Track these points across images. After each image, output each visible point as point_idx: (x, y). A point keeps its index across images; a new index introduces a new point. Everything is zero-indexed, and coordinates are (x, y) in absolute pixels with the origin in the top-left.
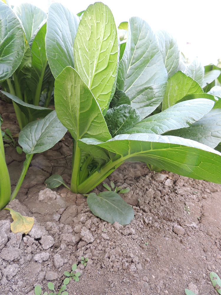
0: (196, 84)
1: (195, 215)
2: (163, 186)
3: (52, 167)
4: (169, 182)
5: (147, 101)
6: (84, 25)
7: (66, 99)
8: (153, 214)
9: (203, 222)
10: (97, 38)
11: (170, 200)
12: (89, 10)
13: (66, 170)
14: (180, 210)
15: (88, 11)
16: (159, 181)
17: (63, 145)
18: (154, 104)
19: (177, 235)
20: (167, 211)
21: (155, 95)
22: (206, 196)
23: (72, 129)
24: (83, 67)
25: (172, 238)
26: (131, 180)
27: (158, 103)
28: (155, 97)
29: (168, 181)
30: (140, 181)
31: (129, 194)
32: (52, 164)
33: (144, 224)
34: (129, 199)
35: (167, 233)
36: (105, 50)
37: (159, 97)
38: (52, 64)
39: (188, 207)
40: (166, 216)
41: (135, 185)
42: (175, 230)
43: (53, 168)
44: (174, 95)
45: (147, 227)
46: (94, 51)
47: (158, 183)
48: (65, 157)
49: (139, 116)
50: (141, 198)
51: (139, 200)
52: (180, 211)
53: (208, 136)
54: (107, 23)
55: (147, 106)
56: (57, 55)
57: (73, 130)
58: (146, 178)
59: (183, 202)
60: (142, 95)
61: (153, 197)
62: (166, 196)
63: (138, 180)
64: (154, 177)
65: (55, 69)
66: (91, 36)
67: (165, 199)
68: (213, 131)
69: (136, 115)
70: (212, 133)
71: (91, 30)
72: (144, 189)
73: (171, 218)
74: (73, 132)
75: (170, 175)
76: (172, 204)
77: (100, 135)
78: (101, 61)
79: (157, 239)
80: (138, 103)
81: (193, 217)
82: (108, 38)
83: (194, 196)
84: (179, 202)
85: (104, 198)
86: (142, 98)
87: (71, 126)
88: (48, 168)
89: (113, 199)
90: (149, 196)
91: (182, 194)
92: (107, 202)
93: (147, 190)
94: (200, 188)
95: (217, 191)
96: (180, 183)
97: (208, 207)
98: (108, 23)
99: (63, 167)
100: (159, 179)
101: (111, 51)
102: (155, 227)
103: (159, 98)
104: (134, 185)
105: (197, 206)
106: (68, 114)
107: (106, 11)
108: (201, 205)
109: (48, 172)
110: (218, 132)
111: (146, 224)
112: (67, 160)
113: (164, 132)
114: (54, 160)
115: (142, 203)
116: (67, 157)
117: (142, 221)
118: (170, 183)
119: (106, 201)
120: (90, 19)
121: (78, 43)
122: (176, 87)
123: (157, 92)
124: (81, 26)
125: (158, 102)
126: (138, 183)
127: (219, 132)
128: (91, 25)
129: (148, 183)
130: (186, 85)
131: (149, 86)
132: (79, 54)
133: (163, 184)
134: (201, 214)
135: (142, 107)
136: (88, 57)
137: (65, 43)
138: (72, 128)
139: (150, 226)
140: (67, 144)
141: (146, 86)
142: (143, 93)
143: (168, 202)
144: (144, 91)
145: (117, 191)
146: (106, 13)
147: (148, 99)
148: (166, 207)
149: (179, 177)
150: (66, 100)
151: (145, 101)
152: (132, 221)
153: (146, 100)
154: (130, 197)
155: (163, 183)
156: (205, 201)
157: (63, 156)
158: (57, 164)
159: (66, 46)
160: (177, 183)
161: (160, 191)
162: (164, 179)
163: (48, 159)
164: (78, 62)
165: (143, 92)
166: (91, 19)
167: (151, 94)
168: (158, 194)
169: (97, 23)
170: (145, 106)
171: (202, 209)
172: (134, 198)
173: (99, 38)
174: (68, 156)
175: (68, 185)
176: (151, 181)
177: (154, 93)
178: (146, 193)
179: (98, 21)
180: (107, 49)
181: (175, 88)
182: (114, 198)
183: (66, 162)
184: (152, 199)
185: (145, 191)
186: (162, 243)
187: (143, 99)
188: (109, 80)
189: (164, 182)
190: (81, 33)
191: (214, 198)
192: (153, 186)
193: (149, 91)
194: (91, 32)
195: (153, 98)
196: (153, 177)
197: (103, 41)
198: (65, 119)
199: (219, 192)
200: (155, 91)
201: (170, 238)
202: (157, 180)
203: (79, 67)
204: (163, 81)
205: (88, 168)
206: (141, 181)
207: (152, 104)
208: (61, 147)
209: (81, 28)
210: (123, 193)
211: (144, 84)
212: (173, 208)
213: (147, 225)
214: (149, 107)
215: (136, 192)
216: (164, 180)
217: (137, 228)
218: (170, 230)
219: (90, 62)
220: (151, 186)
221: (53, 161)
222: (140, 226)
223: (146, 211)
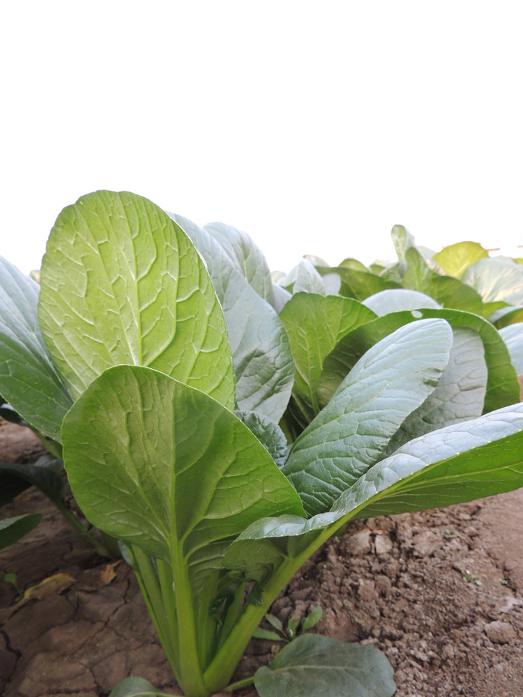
0: (353, 305)
1: (493, 579)
2: (376, 560)
3: (88, 671)
4: (383, 543)
5: (263, 384)
6: (59, 264)
7: (104, 463)
8: (415, 634)
9: (518, 585)
10: (113, 281)
11: (419, 580)
12: (64, 223)
13: (132, 655)
14: (457, 587)
15: (62, 226)
16: (362, 552)
17: (82, 595)
18: (281, 384)
19: (507, 643)
20: (438, 608)
21: (274, 364)
22: (473, 529)
23: (140, 533)
24: (91, 367)
25: (507, 659)
26: (301, 587)
27: (288, 379)
28: (277, 369)
29: (379, 543)
30: (325, 576)
31: (328, 621)
32: (85, 661)
33: (423, 666)
34: (336, 632)
35: (488, 655)
36: (154, 300)
37: (284, 364)
38: (8, 393)
39: (468, 572)
40: (445, 619)
41: (322, 590)
42: (495, 638)
43: (91, 671)
44: (305, 349)
45: (433, 670)
46: (111, 317)
47: (364, 559)
48: (106, 624)
49: (271, 424)
50: (358, 614)
51: (357, 620)
52: (459, 589)
53: (455, 395)
54: (136, 234)
55: (269, 395)
56: (9, 363)
57: (144, 534)
58: (330, 562)
59: (449, 568)
60: (246, 376)
61: (377, 595)
62: (402, 574)
63: (318, 576)
64: (346, 550)
65: (21, 402)
66: (88, 282)
67: (407, 583)
68: (459, 380)
69: (263, 426)
70: (458, 385)
71: (86, 268)
72: (348, 589)
73: (460, 616)
74: (147, 538)
75: (372, 528)
76: (429, 585)
77: (256, 506)
78: (151, 331)
79: (483, 683)
80: (246, 398)
81: (494, 588)
82: (151, 268)
83: (454, 541)
84: (440, 573)
85: (297, 665)
86: (248, 383)
87: (137, 526)
88: (79, 677)
89: (317, 653)
90: (370, 598)
91: (430, 553)
92: (311, 669)
93: (355, 588)
94: (446, 521)
95: (479, 508)
96: (406, 533)
97: (498, 548)
98: (139, 233)
99: (118, 651)
100: (359, 548)
101: (178, 294)
102: (452, 660)
103: (285, 367)
104: (319, 594)
105: (480, 558)
106: (116, 500)
107: (124, 207)
108: (483, 553)
109: (86, 690)
110: (469, 378)
111: (426, 664)
112: (118, 628)
113: (397, 425)
114: (80, 649)
115: (369, 622)
116: (109, 620)
117: (414, 663)
118: (386, 544)
119: (305, 669)
120: (72, 243)
121: (52, 315)
122: (301, 331)
123: (277, 356)
124: (48, 269)
125: (288, 377)
126: (325, 583)
127: (472, 376)
128: (80, 258)
129: (342, 570)
130: (328, 315)
131: (252, 350)
132: (66, 340)
133: (372, 554)
134: (501, 570)
135: (260, 404)
136: (100, 338)
137: (14, 327)
138: (141, 530)
139: (438, 663)
140: (87, 588)
141: (246, 353)
142: (247, 371)
143: (419, 587)
144: (246, 366)
145: (294, 629)
146: (126, 212)
147: (265, 380)
148: (425, 600)
149: (391, 519)
150: (107, 462)
151: (260, 388)
152: (396, 679)
153: (260, 385)
154: (333, 626)
155: (373, 551)
156: (481, 539)
157: (99, 625)
158: (96, 653)
159: (20, 335)
160: (400, 535)
161: (383, 573)
162: (369, 542)
163: (64, 655)
164: (70, 361)
165: (244, 369)
166: (75, 241)
167: (265, 365)
168: (383, 583)
169: (99, 245)
170: (264, 398)
171: (493, 560)
172: (345, 623)
173: (117, 280)
174: (111, 618)
175: (165, 689)
176: (347, 563)
177: (272, 361)
178: (360, 596)
179: (101, 240)
180: (158, 296)
181: (300, 334)
182: (317, 649)
183: (117, 634)
184: (381, 600)
185: (352, 593)
186: (502, 685)
187: (251, 385)
188: (194, 367)
189: (373, 547)
190: (55, 287)
191: (490, 525)
192: (358, 571)
193: (257, 362)
194: (85, 275)
195: (274, 372)
196: (343, 552)
197: (139, 282)
198: (112, 517)
199: (484, 508)
200: (271, 354)
201: (503, 661)
202: (355, 552)
203: (79, 372)
204: (275, 328)
205: (211, 613)
206: (327, 574)
207: (277, 387)
208: (78, 604)
209: (50, 275)
210: (312, 625)
211: (237, 351)
212: (441, 593)
213: (428, 665)
214: (275, 396)
215: (337, 605)
216: (371, 545)
217: (419, 685)
218: (486, 643)
219: (110, 346)
220: (355, 572)
221: (80, 652)
222: (422, 678)
223: (395, 636)
